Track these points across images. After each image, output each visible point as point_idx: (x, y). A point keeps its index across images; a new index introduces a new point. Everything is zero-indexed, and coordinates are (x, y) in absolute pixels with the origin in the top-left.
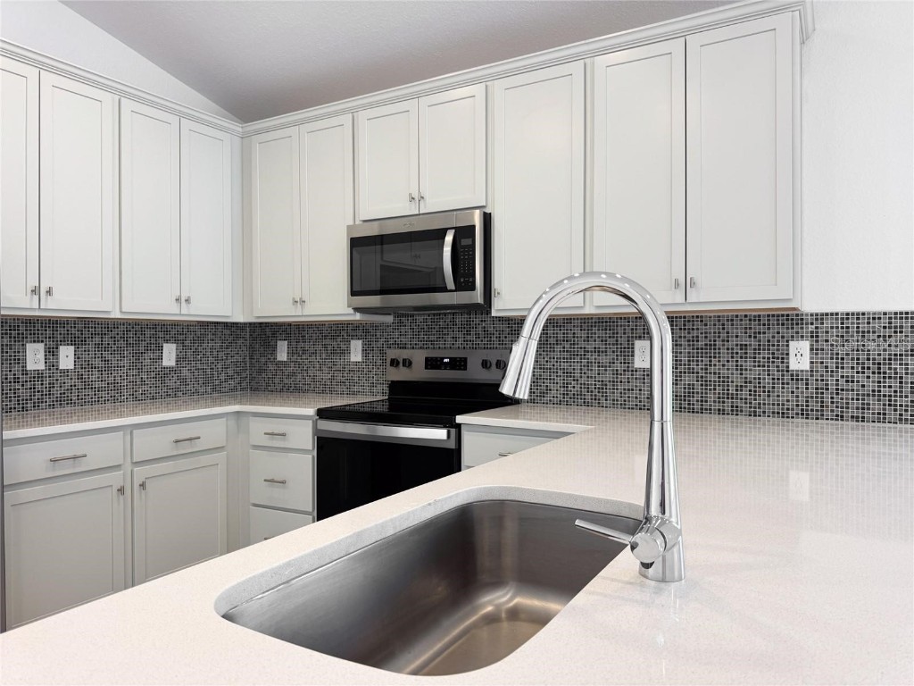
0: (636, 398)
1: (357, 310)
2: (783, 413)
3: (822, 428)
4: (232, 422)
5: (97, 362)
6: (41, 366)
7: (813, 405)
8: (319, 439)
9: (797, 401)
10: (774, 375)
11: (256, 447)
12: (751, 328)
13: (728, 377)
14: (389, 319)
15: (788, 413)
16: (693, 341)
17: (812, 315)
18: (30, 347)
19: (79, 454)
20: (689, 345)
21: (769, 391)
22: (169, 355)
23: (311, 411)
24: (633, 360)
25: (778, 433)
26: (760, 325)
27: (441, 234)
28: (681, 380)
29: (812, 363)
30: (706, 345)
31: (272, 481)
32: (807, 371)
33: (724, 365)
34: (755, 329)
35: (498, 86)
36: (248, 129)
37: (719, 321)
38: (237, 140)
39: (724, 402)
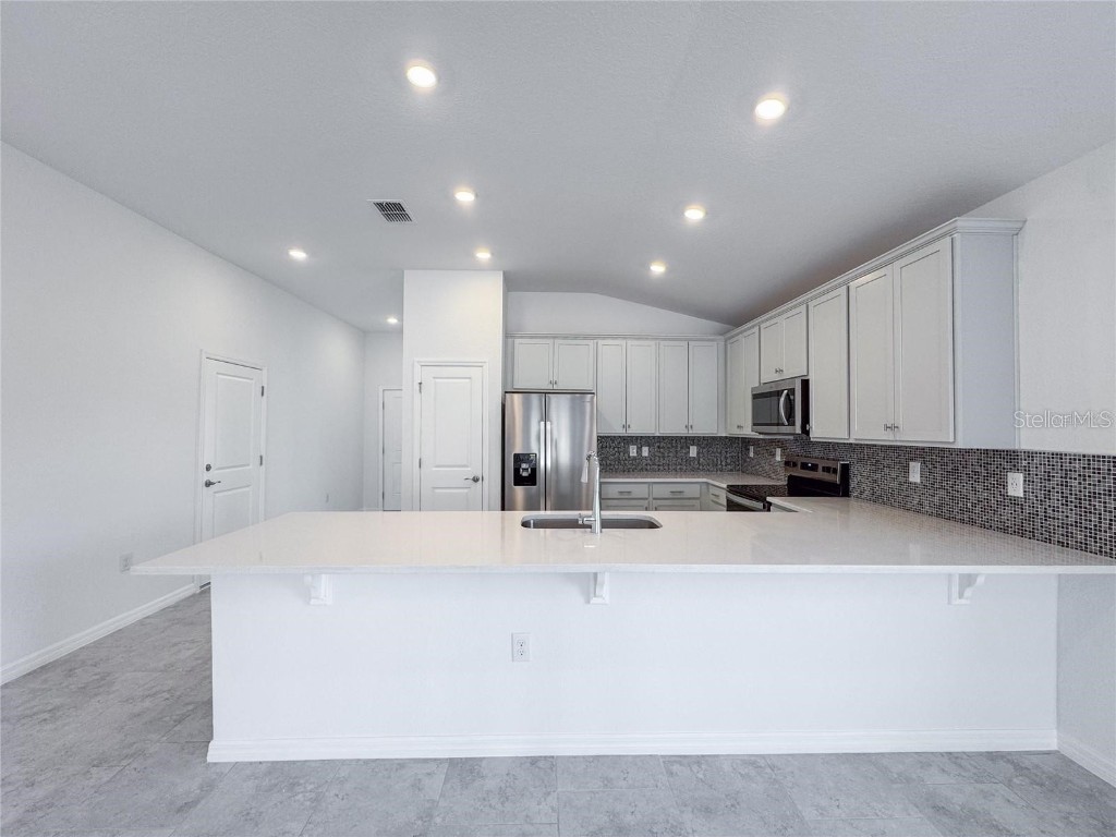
0: (911, 503)
1: (758, 433)
2: (1005, 530)
5: (658, 454)
6: (636, 455)
7: (1027, 526)
8: (727, 501)
9: (1015, 521)
10: (998, 498)
12: (981, 460)
13: (967, 496)
14: (792, 437)
15: (1008, 530)
17: (1025, 453)
18: (631, 448)
21: (994, 510)
22: (693, 451)
23: (725, 486)
24: (908, 475)
27: (779, 393)
28: (937, 494)
29: (1025, 492)
32: (1022, 498)
33: (964, 486)
34: (984, 460)
36: (725, 337)
39: (964, 514)
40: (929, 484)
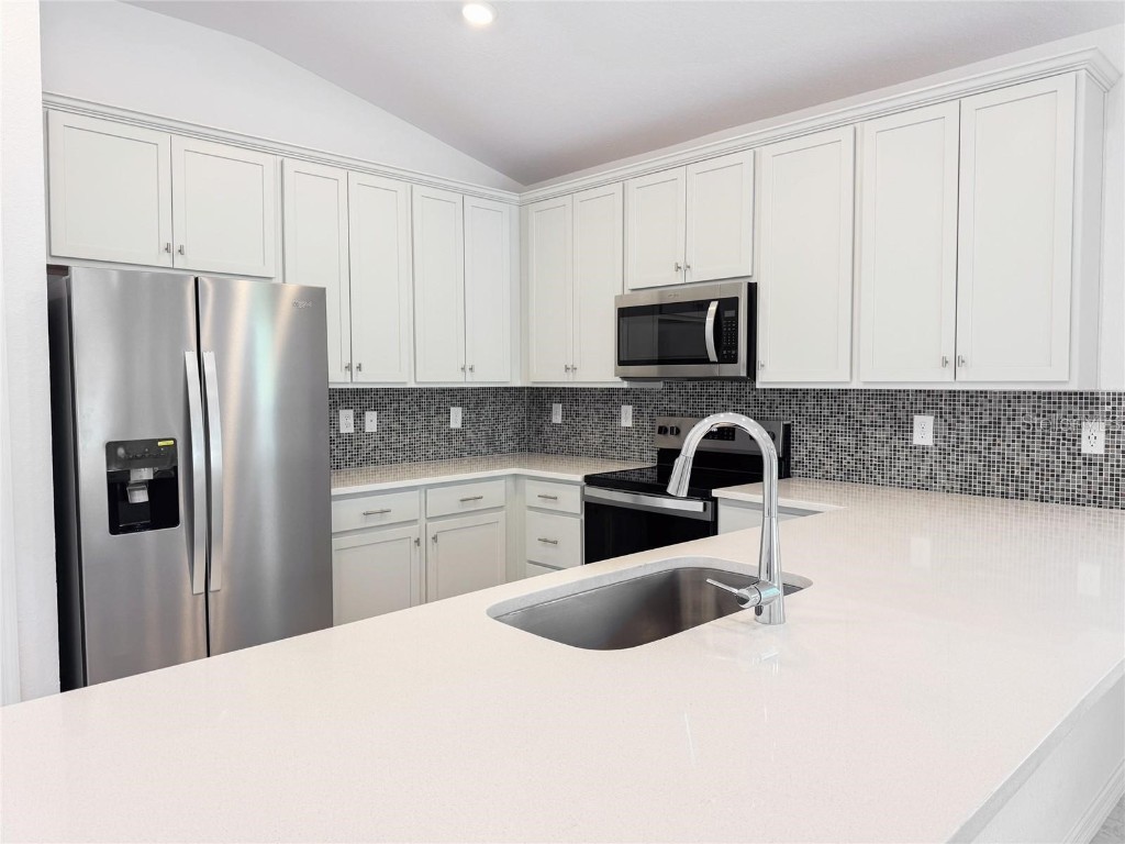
0: (915, 476)
1: (624, 378)
2: (1073, 500)
3: (1117, 518)
4: (510, 483)
5: (395, 426)
6: (351, 430)
7: (1108, 492)
8: (586, 504)
9: (1089, 487)
10: (1064, 458)
11: (531, 508)
12: (1039, 407)
13: (1013, 459)
14: (660, 385)
15: (1079, 501)
16: (976, 418)
17: (1108, 394)
18: (343, 413)
19: (385, 509)
20: (972, 422)
21: (1058, 476)
22: (456, 417)
23: (579, 478)
24: (912, 436)
25: (1067, 521)
26: (1049, 403)
27: (703, 305)
28: (962, 460)
29: (1107, 446)
30: (990, 423)
31: (545, 541)
32: (1101, 455)
33: (1009, 446)
34: (1044, 407)
35: (766, 152)
36: (524, 198)
37: (1005, 397)
38: (515, 209)
39: (1008, 485)
40: (947, 446)
